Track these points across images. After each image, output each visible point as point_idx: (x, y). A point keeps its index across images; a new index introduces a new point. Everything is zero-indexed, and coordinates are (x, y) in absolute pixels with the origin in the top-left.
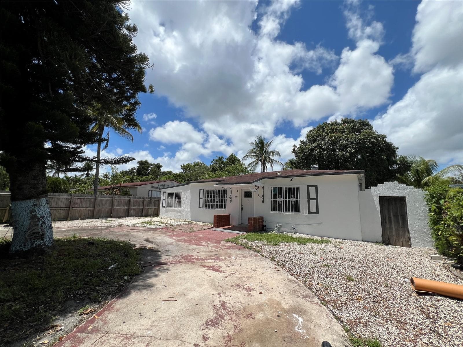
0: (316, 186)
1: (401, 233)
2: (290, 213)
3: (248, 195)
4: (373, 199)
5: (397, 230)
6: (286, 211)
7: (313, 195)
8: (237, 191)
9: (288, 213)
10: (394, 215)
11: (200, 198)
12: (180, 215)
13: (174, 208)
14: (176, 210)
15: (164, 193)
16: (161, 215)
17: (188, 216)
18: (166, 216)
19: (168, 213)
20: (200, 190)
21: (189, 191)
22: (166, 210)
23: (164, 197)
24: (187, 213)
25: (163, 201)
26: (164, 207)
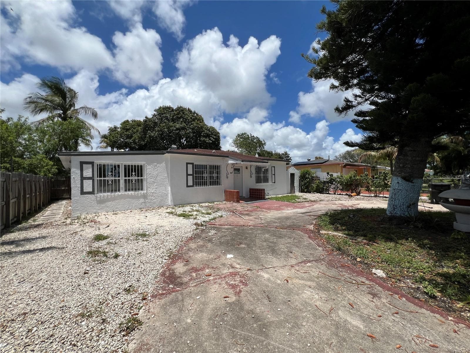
0: (274, 167)
1: (293, 188)
4: (289, 174)
6: (263, 182)
7: (273, 172)
8: (232, 168)
9: (264, 184)
11: (188, 175)
12: (145, 203)
13: (127, 193)
14: (134, 194)
15: (82, 163)
16: (81, 211)
17: (164, 201)
18: (101, 210)
19: (109, 204)
20: (187, 164)
21: (163, 164)
22: (98, 199)
23: (88, 172)
24: (162, 196)
25: (84, 181)
26: (92, 193)
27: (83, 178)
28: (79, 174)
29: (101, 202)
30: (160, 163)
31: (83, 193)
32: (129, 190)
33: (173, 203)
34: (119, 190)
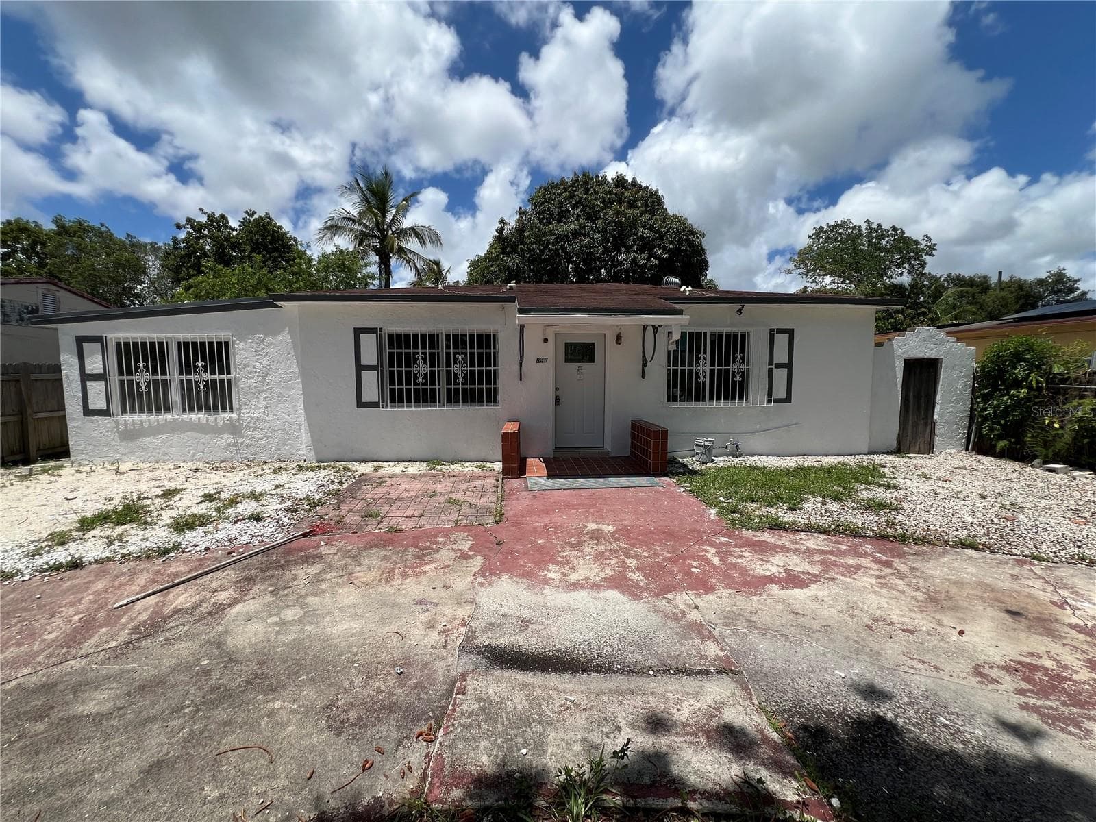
0: (791, 332)
1: (920, 428)
2: (722, 404)
3: (580, 352)
4: (895, 364)
5: (915, 425)
6: (711, 399)
7: (781, 356)
8: (546, 340)
9: (715, 404)
10: (914, 396)
11: (360, 368)
12: (235, 445)
13: (186, 416)
14: (205, 421)
15: (80, 340)
16: (87, 454)
17: (290, 444)
18: (129, 455)
19: (145, 441)
20: (358, 332)
21: (285, 336)
22: (122, 428)
23: (94, 364)
24: (283, 431)
25: (88, 383)
26: (105, 413)
27: (85, 377)
28: (77, 367)
29: (129, 435)
30: (275, 333)
31: (88, 412)
32: (191, 410)
33: (313, 453)
34: (167, 410)
